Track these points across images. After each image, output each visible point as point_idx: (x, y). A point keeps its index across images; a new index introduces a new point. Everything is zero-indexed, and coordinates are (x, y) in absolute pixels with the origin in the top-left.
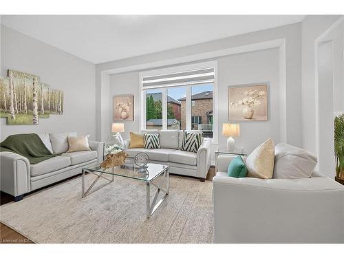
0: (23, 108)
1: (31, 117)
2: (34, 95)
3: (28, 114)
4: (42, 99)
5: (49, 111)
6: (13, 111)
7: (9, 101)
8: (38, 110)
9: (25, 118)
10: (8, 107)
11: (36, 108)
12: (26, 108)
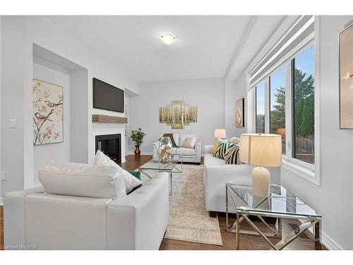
2: (182, 112)
3: (179, 123)
4: (186, 114)
5: (189, 121)
6: (173, 122)
7: (172, 117)
8: (183, 121)
12: (178, 120)
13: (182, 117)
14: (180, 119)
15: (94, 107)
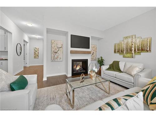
0: (128, 51)
1: (131, 55)
2: (132, 44)
3: (130, 53)
4: (136, 45)
5: (140, 51)
6: (125, 53)
7: (123, 49)
8: (134, 51)
9: (129, 55)
10: (123, 51)
11: (133, 50)
12: (129, 50)
13: (133, 49)
14: (131, 50)
15: (71, 47)
